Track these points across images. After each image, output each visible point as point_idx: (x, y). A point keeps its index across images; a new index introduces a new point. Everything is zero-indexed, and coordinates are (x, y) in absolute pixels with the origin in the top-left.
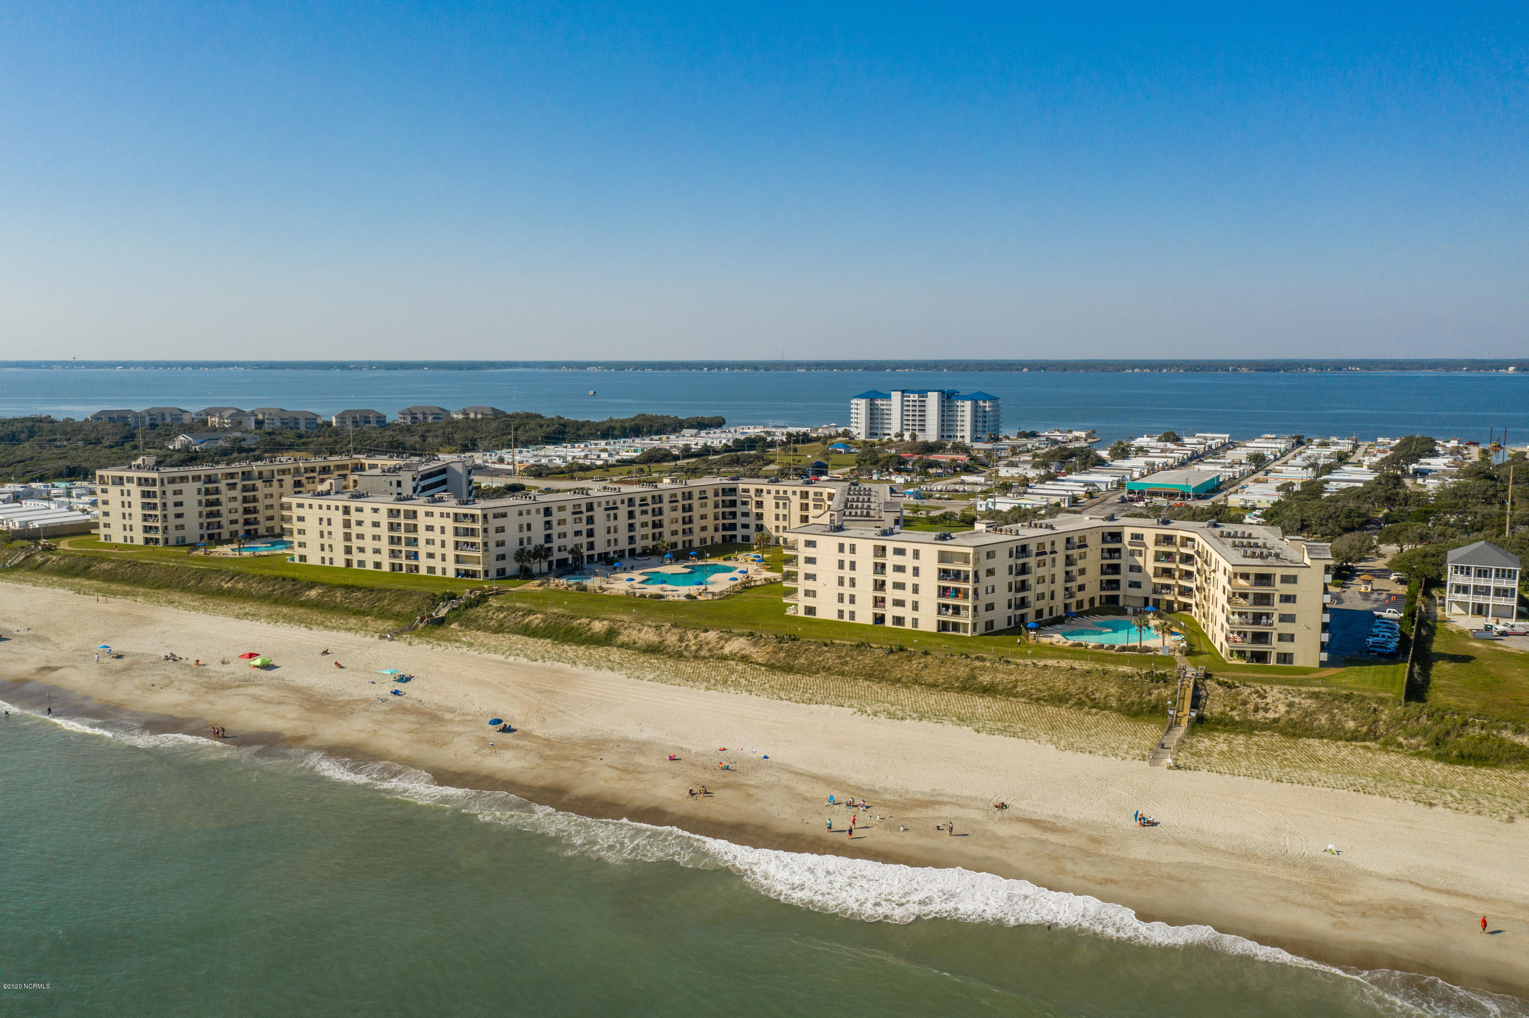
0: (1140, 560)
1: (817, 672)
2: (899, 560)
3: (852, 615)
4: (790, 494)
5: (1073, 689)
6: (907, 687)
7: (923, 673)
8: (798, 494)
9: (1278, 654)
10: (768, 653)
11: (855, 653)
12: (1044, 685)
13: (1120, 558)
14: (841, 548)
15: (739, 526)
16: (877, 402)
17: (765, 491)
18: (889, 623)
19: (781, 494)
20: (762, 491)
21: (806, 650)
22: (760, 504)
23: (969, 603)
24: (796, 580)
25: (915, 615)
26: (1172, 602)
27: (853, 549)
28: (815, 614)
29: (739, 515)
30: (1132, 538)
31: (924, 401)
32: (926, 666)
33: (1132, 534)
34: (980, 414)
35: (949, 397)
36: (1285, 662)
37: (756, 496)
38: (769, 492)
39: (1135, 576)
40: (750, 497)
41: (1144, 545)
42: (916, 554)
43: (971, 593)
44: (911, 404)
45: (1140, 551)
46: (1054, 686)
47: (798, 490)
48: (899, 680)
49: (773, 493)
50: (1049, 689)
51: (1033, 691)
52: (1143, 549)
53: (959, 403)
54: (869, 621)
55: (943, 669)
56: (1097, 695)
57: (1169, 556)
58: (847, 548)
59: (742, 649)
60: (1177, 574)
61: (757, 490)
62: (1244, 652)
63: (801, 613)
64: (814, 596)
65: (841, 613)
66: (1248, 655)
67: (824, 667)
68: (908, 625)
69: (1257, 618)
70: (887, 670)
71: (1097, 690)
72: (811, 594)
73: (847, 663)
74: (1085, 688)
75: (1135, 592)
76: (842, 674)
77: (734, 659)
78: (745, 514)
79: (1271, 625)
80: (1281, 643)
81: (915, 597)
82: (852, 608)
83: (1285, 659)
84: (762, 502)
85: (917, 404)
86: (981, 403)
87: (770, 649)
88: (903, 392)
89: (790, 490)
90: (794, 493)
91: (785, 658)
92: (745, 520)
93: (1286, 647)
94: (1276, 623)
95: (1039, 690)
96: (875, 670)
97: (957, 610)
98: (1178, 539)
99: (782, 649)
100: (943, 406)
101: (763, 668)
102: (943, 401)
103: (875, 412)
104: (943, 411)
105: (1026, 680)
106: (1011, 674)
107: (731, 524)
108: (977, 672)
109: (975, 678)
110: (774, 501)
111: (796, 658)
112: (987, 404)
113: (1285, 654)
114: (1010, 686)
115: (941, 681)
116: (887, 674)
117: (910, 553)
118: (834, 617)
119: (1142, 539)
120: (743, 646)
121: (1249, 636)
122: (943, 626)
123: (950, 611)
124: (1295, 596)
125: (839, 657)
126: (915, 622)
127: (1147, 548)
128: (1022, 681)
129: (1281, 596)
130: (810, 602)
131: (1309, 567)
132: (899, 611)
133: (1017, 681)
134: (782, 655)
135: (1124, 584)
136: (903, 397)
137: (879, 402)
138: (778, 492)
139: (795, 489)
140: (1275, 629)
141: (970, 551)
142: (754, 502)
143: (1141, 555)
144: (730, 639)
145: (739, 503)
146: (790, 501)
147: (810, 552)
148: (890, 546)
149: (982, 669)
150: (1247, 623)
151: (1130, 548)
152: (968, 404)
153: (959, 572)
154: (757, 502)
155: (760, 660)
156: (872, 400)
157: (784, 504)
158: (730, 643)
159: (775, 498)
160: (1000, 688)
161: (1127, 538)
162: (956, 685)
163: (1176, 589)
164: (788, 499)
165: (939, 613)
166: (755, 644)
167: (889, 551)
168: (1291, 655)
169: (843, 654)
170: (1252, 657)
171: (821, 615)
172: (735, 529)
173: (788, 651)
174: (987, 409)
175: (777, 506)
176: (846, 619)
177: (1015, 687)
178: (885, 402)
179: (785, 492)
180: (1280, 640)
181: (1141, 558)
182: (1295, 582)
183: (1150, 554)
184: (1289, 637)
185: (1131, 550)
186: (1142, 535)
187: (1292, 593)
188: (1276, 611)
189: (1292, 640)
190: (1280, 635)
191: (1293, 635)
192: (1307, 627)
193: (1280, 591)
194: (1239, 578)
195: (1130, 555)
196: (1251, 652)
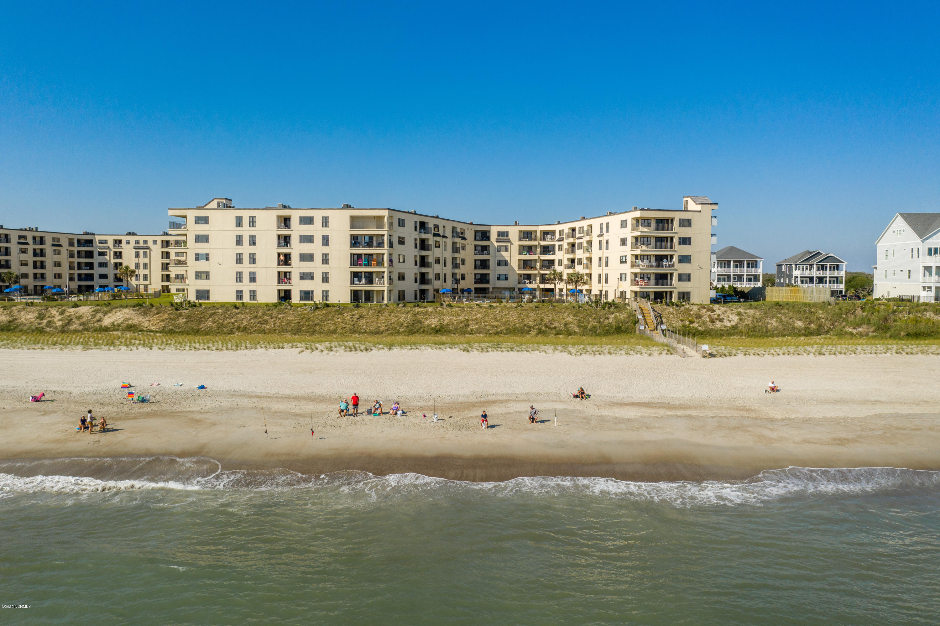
0: (505, 255)
1: (231, 332)
2: (306, 230)
3: (253, 294)
4: (150, 244)
5: (529, 322)
6: (346, 337)
7: (360, 323)
8: (159, 243)
9: (679, 293)
10: (163, 321)
11: (274, 312)
12: (497, 321)
13: (489, 254)
14: (239, 222)
15: (96, 277)
17: (124, 242)
18: (295, 298)
19: (141, 244)
20: (120, 242)
21: (212, 314)
22: (118, 255)
23: (385, 269)
24: (185, 263)
25: (326, 287)
26: (535, 290)
27: (253, 222)
28: (208, 298)
29: (96, 265)
30: (499, 236)
32: (361, 317)
33: (498, 232)
36: (684, 300)
37: (114, 246)
38: (128, 242)
39: (502, 270)
40: (108, 248)
41: (509, 241)
42: (326, 222)
43: (386, 258)
45: (506, 247)
46: (508, 321)
48: (334, 332)
49: (133, 243)
50: (504, 324)
51: (488, 327)
52: (508, 244)
54: (273, 299)
55: (381, 318)
56: (556, 324)
57: (530, 249)
58: (246, 222)
59: (127, 320)
60: (538, 264)
61: (115, 241)
62: (648, 294)
63: (192, 297)
64: (207, 278)
65: (240, 295)
66: (651, 296)
67: (239, 328)
68: (318, 298)
69: (660, 259)
70: (316, 325)
72: (204, 276)
73: (266, 322)
74: (542, 320)
75: (502, 283)
76: (264, 332)
77: (118, 330)
78: (103, 265)
79: (673, 266)
80: (681, 283)
81: (325, 268)
82: (253, 286)
83: (684, 298)
84: (121, 253)
87: (166, 316)
89: (150, 239)
90: (155, 242)
91: (186, 323)
92: (103, 271)
93: (684, 287)
94: (677, 265)
95: (494, 326)
96: (302, 326)
97: (370, 278)
98: (538, 234)
99: (181, 315)
101: (158, 335)
105: (476, 319)
106: (459, 315)
107: (86, 275)
109: (420, 322)
110: (134, 251)
111: (200, 322)
113: (684, 293)
114: (461, 325)
115: (383, 328)
116: (317, 328)
117: (318, 221)
118: (232, 299)
119: (507, 236)
120: (128, 316)
121: (652, 278)
122: (356, 296)
124: (690, 238)
125: (256, 317)
126: (326, 295)
127: (512, 244)
128: (472, 320)
129: (680, 238)
130: (202, 285)
131: (700, 211)
132: (307, 285)
133: (467, 320)
134: (182, 321)
135: (492, 278)
138: (137, 242)
139: (155, 238)
140: (676, 270)
141: (385, 213)
142: (112, 253)
143: (507, 250)
144: (110, 311)
145: (96, 254)
146: (151, 250)
147: (202, 229)
148: (295, 216)
150: (652, 266)
151: (496, 244)
153: (371, 237)
154: (116, 253)
155: (153, 328)
157: (145, 254)
158: (110, 315)
159: (135, 248)
160: (451, 328)
161: (494, 236)
162: (402, 330)
163: (538, 279)
164: (148, 248)
165: (352, 283)
166: (145, 313)
167: (295, 222)
168: (689, 293)
169: (260, 314)
170: (656, 299)
171: (214, 298)
172: (92, 279)
173: (189, 316)
175: (137, 255)
176: (246, 299)
177: (467, 325)
179: (145, 242)
180: (680, 279)
181: (507, 253)
182: (690, 225)
183: (515, 249)
184: (686, 277)
185: (498, 246)
186: (507, 232)
187: (687, 236)
188: (676, 253)
189: (689, 280)
190: (679, 275)
191: (689, 275)
192: (700, 268)
193: (679, 234)
194: (640, 225)
195: (498, 251)
196: (655, 293)
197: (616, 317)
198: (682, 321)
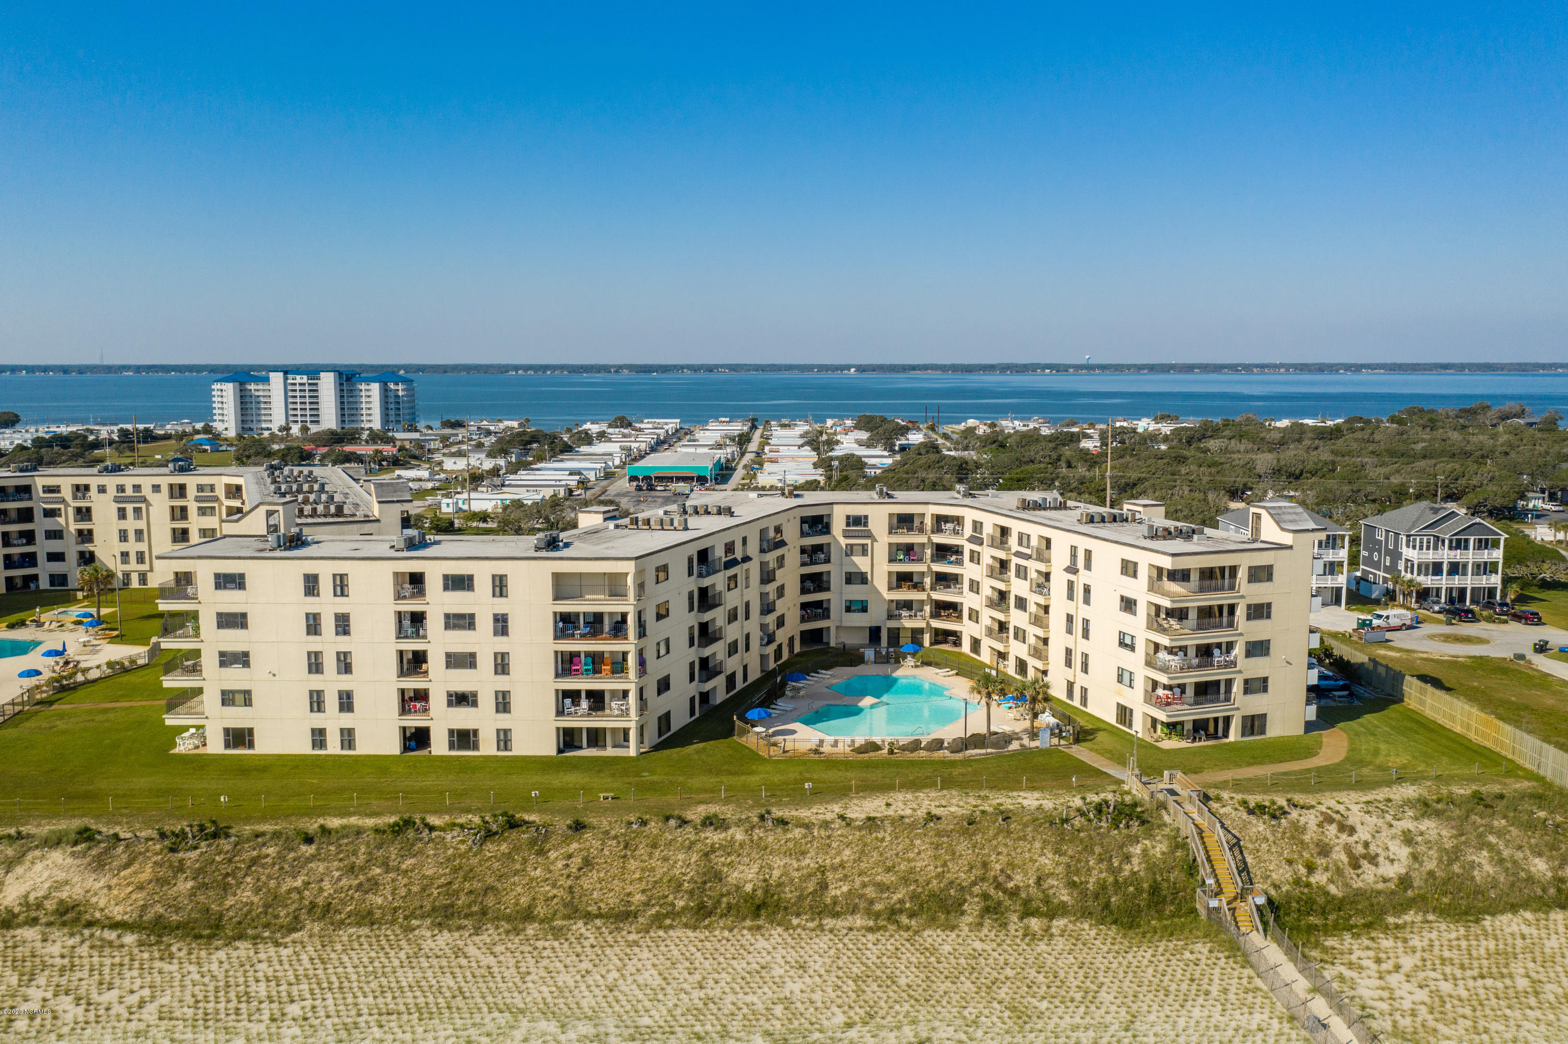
0: (861, 563)
1: (294, 926)
2: (458, 602)
3: (348, 738)
4: (147, 491)
5: (959, 872)
6: (558, 933)
7: (586, 883)
8: (165, 490)
9: (1243, 717)
10: (140, 888)
11: (393, 851)
12: (888, 870)
13: (828, 561)
14: (311, 585)
15: (41, 558)
16: (249, 387)
17: (94, 489)
18: (439, 746)
19: (129, 492)
20: (87, 488)
21: (254, 861)
22: (84, 514)
23: (630, 682)
24: (195, 670)
25: (504, 721)
26: (921, 631)
27: (341, 585)
28: (251, 745)
29: (40, 536)
30: (848, 525)
31: (316, 384)
32: (588, 863)
33: (848, 517)
34: (392, 400)
35: (348, 379)
36: (1252, 734)
37: (75, 498)
38: (102, 490)
39: (856, 592)
40: (63, 501)
41: (869, 535)
42: (500, 586)
43: (632, 660)
44: (298, 388)
45: (864, 546)
46: (912, 871)
47: (164, 482)
48: (527, 915)
49: (112, 491)
50: (905, 881)
51: (870, 892)
52: (868, 542)
53: (363, 387)
54: (392, 746)
55: (633, 864)
56: (1018, 879)
57: (909, 550)
58: (326, 585)
59: (59, 885)
60: (928, 581)
61: (77, 488)
62: (1182, 723)
63: (216, 746)
64: (248, 702)
65: (319, 738)
66: (1189, 727)
67: (313, 906)
68: (488, 747)
69: (1205, 652)
70: (488, 889)
71: (1011, 865)
72: (239, 698)
73: (374, 885)
74: (985, 865)
75: (857, 620)
76: (366, 918)
77: (34, 922)
78: (55, 535)
79: (1234, 664)
80: (1250, 697)
81: (502, 682)
82: (347, 721)
83: (1253, 727)
84: (89, 510)
85: (307, 388)
86: (392, 386)
87: (147, 874)
88: (286, 373)
89: (146, 483)
90: (156, 488)
91: (192, 894)
92: (55, 546)
93: (1254, 704)
94: (1242, 662)
95: (882, 887)
96: (456, 893)
97: (597, 700)
98: (928, 521)
99: (180, 868)
100: (342, 390)
101: (130, 939)
102: (341, 384)
103: (248, 399)
104: (342, 397)
105: (842, 865)
106: (804, 853)
107: (23, 555)
108: (719, 860)
109: (719, 877)
110: (115, 506)
111: (226, 888)
112: (400, 387)
113: (1253, 717)
114: (811, 886)
115: (638, 898)
116: (490, 901)
117: (483, 584)
118: (303, 746)
119: (866, 524)
120: (61, 876)
121: (1190, 692)
122: (569, 739)
123: (584, 704)
124: (1269, 606)
125: (351, 870)
126: (504, 738)
127: (874, 540)
128: (834, 869)
129: (1249, 607)
130: (237, 717)
131: (1291, 548)
132: (463, 718)
133: (822, 870)
134: (184, 885)
135: (836, 608)
136: (286, 379)
137: (252, 387)
138: (121, 488)
139: (157, 481)
140: (1239, 672)
141: (629, 567)
142: (71, 511)
143: (864, 553)
144: (19, 859)
145: (38, 515)
146: (149, 505)
147: (231, 601)
148: (434, 574)
149: (729, 848)
150: (1186, 667)
151: (843, 542)
152: (375, 387)
153: (598, 618)
154: (79, 510)
155: (117, 912)
156: (241, 384)
157: (137, 511)
158: (19, 870)
159: (117, 500)
160: (789, 894)
161: (838, 525)
162: (680, 904)
163: (927, 608)
164: (144, 500)
165: (560, 712)
166: (99, 865)
167: (434, 583)
168: (1263, 717)
169: (360, 860)
171: (265, 746)
172: (34, 564)
173: (201, 871)
174: (400, 393)
175: (122, 514)
176: (334, 747)
177: (824, 886)
178: (260, 387)
179: (137, 488)
180: (1247, 691)
181: (864, 558)
182: (1270, 578)
183: (881, 550)
184: (1260, 685)
185: (846, 545)
186: (866, 517)
187: (1265, 600)
188: (1241, 637)
189: (1265, 690)
190: (1246, 682)
191: (1265, 680)
192: (1288, 662)
193: (1247, 598)
194: (1165, 579)
195: (847, 555)
196: (1194, 721)
197: (1145, 851)
198: (1290, 862)
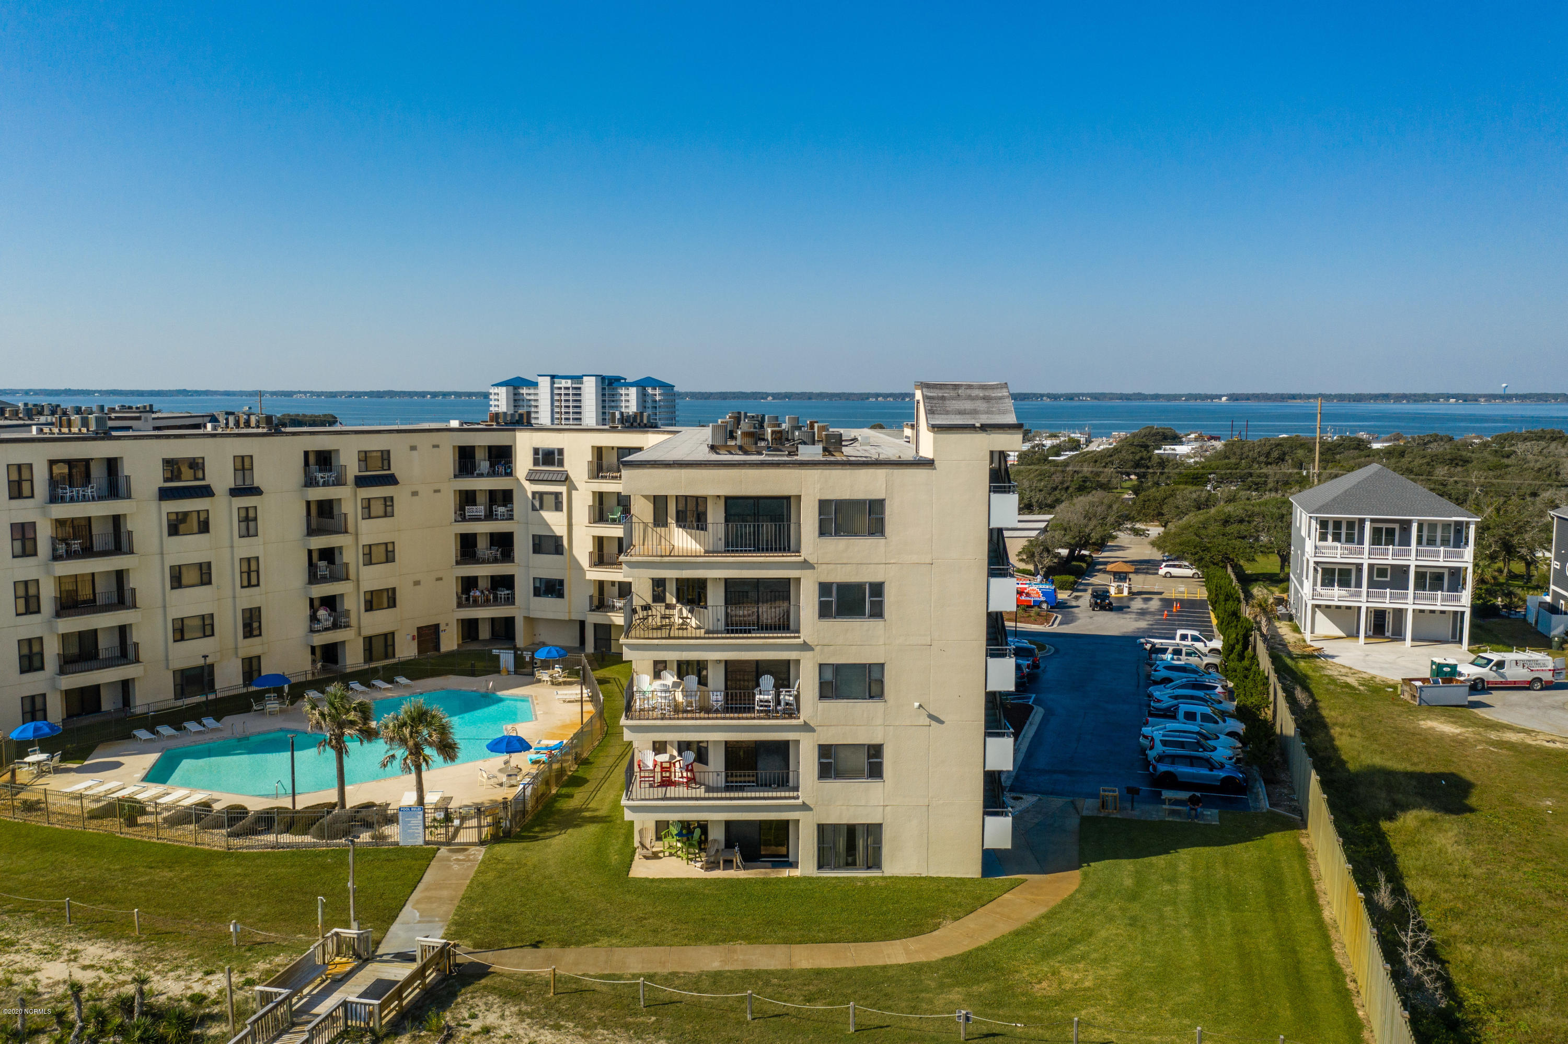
0: (555, 521)
9: (822, 829)
13: (511, 518)
16: (521, 391)
30: (536, 463)
31: (580, 388)
33: (536, 451)
34: (649, 404)
35: (610, 384)
36: (851, 864)
39: (547, 566)
41: (566, 479)
44: (563, 392)
45: (557, 495)
52: (563, 489)
53: (623, 391)
62: (704, 827)
66: (717, 835)
75: (547, 608)
79: (792, 711)
80: (834, 786)
83: (851, 847)
85: (571, 392)
86: (650, 391)
88: (553, 377)
93: (850, 801)
94: (812, 707)
100: (604, 395)
102: (604, 389)
103: (521, 403)
104: (604, 401)
112: (657, 392)
113: (851, 830)
119: (561, 463)
121: (717, 761)
124: (877, 589)
127: (572, 487)
129: (825, 588)
131: (928, 463)
135: (523, 588)
136: (553, 383)
137: (524, 391)
140: (807, 728)
143: (558, 507)
150: (706, 709)
151: (530, 488)
152: (633, 391)
156: (516, 388)
161: (523, 463)
168: (874, 830)
170: (729, 845)
174: (658, 398)
178: (532, 391)
180: (829, 770)
181: (557, 514)
182: (877, 528)
183: (582, 502)
184: (861, 761)
185: (534, 493)
186: (561, 451)
187: (866, 576)
188: (809, 654)
189: (875, 771)
190: (828, 751)
191: (875, 751)
192: (931, 717)
193: (821, 569)
194: (672, 521)
195: (534, 508)
196: (728, 824)
